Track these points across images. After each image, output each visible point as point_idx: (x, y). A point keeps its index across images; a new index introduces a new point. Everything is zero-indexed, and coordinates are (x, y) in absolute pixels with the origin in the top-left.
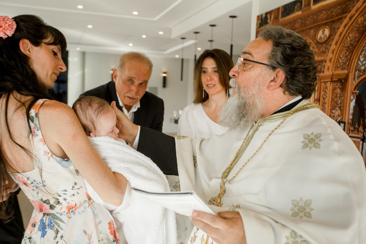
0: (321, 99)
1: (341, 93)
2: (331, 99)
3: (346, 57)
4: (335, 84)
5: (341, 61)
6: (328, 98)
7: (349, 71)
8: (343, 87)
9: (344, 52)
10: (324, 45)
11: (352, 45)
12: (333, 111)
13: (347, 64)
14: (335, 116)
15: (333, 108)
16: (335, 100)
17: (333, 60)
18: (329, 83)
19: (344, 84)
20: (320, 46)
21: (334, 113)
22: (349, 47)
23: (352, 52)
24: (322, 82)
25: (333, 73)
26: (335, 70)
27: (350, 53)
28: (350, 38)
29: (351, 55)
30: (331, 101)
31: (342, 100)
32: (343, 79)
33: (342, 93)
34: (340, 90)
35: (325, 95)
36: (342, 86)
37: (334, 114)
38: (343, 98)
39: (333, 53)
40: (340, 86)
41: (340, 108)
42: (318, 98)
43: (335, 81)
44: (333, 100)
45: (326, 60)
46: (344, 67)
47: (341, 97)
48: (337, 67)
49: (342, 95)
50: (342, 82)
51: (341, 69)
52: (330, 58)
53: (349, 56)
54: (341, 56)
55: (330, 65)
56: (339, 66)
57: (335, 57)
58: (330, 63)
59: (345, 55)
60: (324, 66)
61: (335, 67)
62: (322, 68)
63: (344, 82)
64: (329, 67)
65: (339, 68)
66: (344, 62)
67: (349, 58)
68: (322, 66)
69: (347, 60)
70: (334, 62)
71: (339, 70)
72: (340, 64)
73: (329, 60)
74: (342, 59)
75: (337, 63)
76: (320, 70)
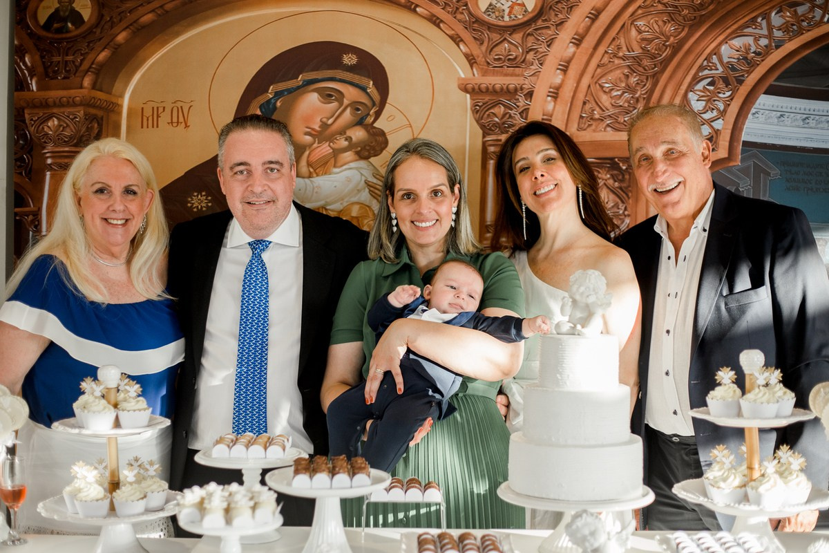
1: (616, 206)
3: (629, 89)
5: (605, 100)
8: (624, 185)
9: (617, 74)
10: (517, 37)
11: (653, 57)
17: (566, 93)
19: (627, 177)
20: (496, 37)
22: (637, 60)
23: (656, 77)
26: (579, 129)
27: (644, 78)
28: (640, 32)
29: (648, 85)
31: (623, 226)
32: (625, 160)
33: (622, 206)
34: (612, 196)
36: (621, 181)
38: (627, 221)
39: (565, 69)
40: (611, 182)
45: (533, 91)
46: (622, 121)
47: (620, 219)
48: (592, 119)
49: (624, 213)
50: (620, 169)
51: (608, 125)
52: (553, 86)
53: (642, 88)
54: (607, 85)
55: (556, 109)
56: (597, 116)
57: (575, 85)
58: (553, 103)
59: (623, 85)
60: (522, 112)
61: (579, 116)
62: (513, 115)
63: (626, 169)
64: (551, 116)
65: (599, 122)
66: (621, 104)
67: (645, 96)
68: (511, 110)
69: (635, 100)
70: (574, 101)
71: (601, 130)
72: (604, 109)
73: (550, 92)
74: (609, 95)
75: (587, 105)
76: (504, 123)
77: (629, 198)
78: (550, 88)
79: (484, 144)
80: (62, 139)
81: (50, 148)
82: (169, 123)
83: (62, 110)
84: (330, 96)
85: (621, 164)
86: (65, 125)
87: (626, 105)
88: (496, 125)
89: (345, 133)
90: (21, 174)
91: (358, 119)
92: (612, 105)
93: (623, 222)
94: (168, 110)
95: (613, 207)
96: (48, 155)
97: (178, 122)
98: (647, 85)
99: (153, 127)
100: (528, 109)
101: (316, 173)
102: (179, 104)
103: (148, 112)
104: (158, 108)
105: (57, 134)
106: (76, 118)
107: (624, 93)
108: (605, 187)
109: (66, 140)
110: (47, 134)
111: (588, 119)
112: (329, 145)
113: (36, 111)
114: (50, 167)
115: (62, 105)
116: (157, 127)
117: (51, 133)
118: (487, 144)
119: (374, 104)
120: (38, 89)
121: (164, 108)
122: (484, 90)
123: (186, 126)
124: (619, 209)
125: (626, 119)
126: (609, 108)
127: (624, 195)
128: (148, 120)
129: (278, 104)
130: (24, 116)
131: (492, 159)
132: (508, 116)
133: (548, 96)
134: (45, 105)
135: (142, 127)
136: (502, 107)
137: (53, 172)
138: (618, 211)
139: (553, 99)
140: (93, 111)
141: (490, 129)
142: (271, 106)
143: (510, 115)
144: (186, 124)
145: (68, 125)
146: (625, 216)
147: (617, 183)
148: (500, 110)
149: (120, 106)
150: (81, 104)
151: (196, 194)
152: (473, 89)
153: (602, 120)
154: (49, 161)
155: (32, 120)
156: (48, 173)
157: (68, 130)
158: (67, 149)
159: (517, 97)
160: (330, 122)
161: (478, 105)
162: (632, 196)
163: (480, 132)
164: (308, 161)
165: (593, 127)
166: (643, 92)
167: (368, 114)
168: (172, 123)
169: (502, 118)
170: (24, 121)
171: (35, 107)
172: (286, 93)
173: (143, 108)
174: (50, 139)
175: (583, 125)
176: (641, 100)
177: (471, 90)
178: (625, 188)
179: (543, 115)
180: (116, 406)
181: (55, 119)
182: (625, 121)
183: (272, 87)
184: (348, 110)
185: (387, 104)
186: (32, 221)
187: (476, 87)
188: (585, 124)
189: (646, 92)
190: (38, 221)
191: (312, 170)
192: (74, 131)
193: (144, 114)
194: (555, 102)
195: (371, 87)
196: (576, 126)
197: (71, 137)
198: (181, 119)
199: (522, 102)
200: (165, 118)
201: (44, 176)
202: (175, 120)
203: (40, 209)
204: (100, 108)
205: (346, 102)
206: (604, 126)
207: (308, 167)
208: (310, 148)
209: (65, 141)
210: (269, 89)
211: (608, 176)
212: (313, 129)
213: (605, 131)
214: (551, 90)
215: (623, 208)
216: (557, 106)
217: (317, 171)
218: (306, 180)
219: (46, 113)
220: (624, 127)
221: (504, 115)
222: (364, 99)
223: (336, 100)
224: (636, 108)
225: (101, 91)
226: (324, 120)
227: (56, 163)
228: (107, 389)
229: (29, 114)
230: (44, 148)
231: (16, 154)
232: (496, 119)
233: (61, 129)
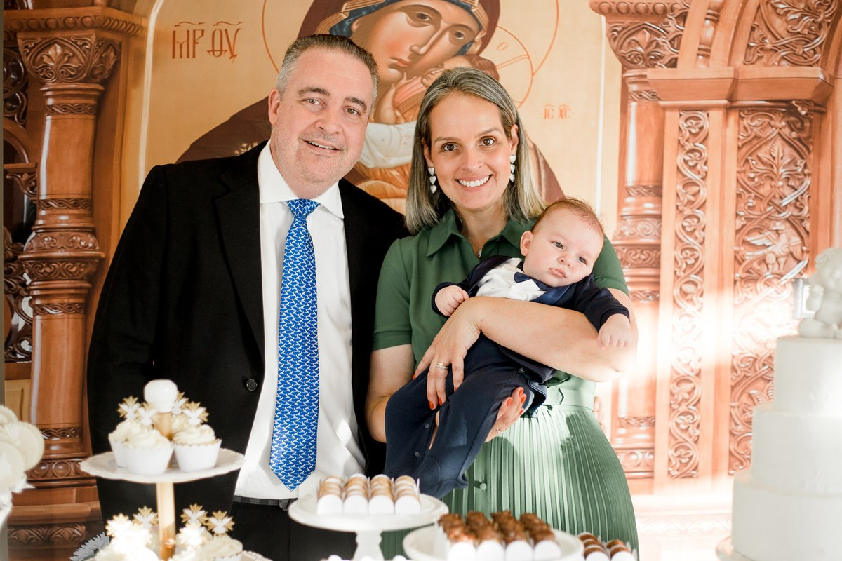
0: (671, 185)
1: (794, 162)
2: (734, 183)
4: (756, 123)
5: (779, 25)
6: (713, 180)
7: (831, 71)
8: (803, 135)
12: (756, 239)
13: (818, 41)
14: (771, 259)
15: (755, 224)
16: (765, 190)
17: (730, 15)
18: (717, 115)
19: (807, 124)
21: (764, 246)
24: (665, 108)
25: (736, 71)
26: (747, 62)
30: (739, 195)
31: (802, 189)
32: (804, 103)
33: (801, 163)
34: (788, 150)
35: (693, 168)
36: (800, 130)
37: (759, 253)
38: (808, 181)
40: (786, 131)
41: (795, 223)
42: (649, 179)
43: (753, 110)
44: (744, 190)
45: (687, 13)
46: (801, 52)
47: (799, 179)
48: (762, 49)
49: (803, 171)
50: (798, 115)
51: (783, 58)
52: (712, 6)
53: (827, 10)
54: (781, 6)
55: (717, 36)
56: (769, 46)
57: (741, 5)
58: (712, 29)
59: (802, 6)
60: (673, 39)
61: (746, 45)
62: (661, 43)
63: (806, 114)
64: (710, 46)
65: (772, 53)
66: (799, 30)
67: (830, 21)
68: (659, 36)
69: (817, 26)
70: (740, 26)
71: (774, 64)
72: (778, 37)
73: (708, 14)
74: (784, 19)
75: (756, 31)
76: (649, 54)
77: (809, 152)
78: (709, 8)
79: (624, 80)
80: (67, 72)
81: (51, 84)
82: (209, 52)
83: (67, 34)
84: (423, 16)
85: (800, 109)
86: (71, 54)
87: (806, 31)
88: (639, 56)
89: (442, 65)
90: (12, 118)
91: (460, 47)
92: (788, 32)
93: (802, 183)
94: (208, 35)
95: (789, 163)
96: (48, 93)
97: (221, 50)
98: (833, 6)
99: (188, 56)
100: (681, 35)
101: (405, 118)
102: (223, 27)
103: (181, 38)
104: (194, 31)
105: (60, 66)
106: (85, 44)
107: (803, 16)
108: (779, 138)
109: (73, 73)
110: (47, 66)
111: (758, 49)
112: (422, 82)
113: (32, 35)
114: (51, 110)
115: (66, 28)
116: (194, 56)
117: (52, 64)
118: (627, 81)
119: (480, 28)
120: (35, 8)
121: (203, 31)
122: (624, 11)
123: (233, 56)
124: (797, 166)
125: (806, 50)
126: (784, 35)
127: (804, 148)
128: (181, 47)
129: (355, 27)
130: (16, 42)
131: (635, 101)
132: (654, 44)
133: (706, 19)
134: (44, 27)
135: (174, 57)
136: (647, 33)
137: (55, 117)
138: (795, 168)
139: (713, 23)
140: (108, 35)
141: (632, 62)
142: (344, 30)
143: (658, 44)
144: (232, 53)
145: (75, 54)
146: (805, 175)
147: (794, 133)
148: (644, 37)
149: (144, 29)
150: (91, 27)
151: (245, 145)
152: (610, 9)
153: (776, 51)
154: (50, 102)
155: (27, 47)
156: (49, 118)
157: (75, 60)
158: (73, 86)
159: (667, 20)
160: (423, 50)
161: (615, 31)
162: (813, 149)
163: (619, 65)
164: (393, 102)
165: (764, 60)
166: (827, 16)
167: (473, 41)
168: (213, 51)
169: (647, 47)
170: (16, 49)
171: (30, 30)
172: (364, 13)
173: (174, 32)
174: (51, 73)
175: (751, 58)
176: (825, 25)
177: (606, 11)
178: (804, 138)
179: (700, 44)
180: (170, 438)
181: (58, 46)
182: (804, 52)
183: (345, 4)
184: (447, 35)
185: (497, 29)
186: (28, 181)
187: (614, 7)
188: (753, 55)
189: (831, 16)
190: (35, 181)
191: (398, 114)
192: (83, 61)
193: (176, 40)
194: (715, 27)
195: (476, 5)
196: (742, 58)
197: (79, 70)
198: (226, 47)
199: (673, 26)
200: (204, 44)
201: (44, 121)
202: (217, 47)
203: (37, 165)
204: (117, 31)
205: (443, 25)
206: (778, 58)
207: (394, 110)
208: (396, 85)
209: (71, 76)
210: (341, 7)
211: (784, 123)
212: (401, 61)
213: (779, 65)
214: (711, 11)
215: (802, 165)
216: (718, 32)
217: (406, 115)
218: (392, 127)
219: (45, 39)
220: (803, 60)
221: (651, 43)
222: (468, 21)
223: (431, 22)
224: (818, 36)
225: (119, 9)
226: (415, 48)
227: (59, 105)
228: (160, 414)
229: (23, 40)
230: (43, 84)
231: (5, 92)
232: (640, 49)
233: (66, 59)
